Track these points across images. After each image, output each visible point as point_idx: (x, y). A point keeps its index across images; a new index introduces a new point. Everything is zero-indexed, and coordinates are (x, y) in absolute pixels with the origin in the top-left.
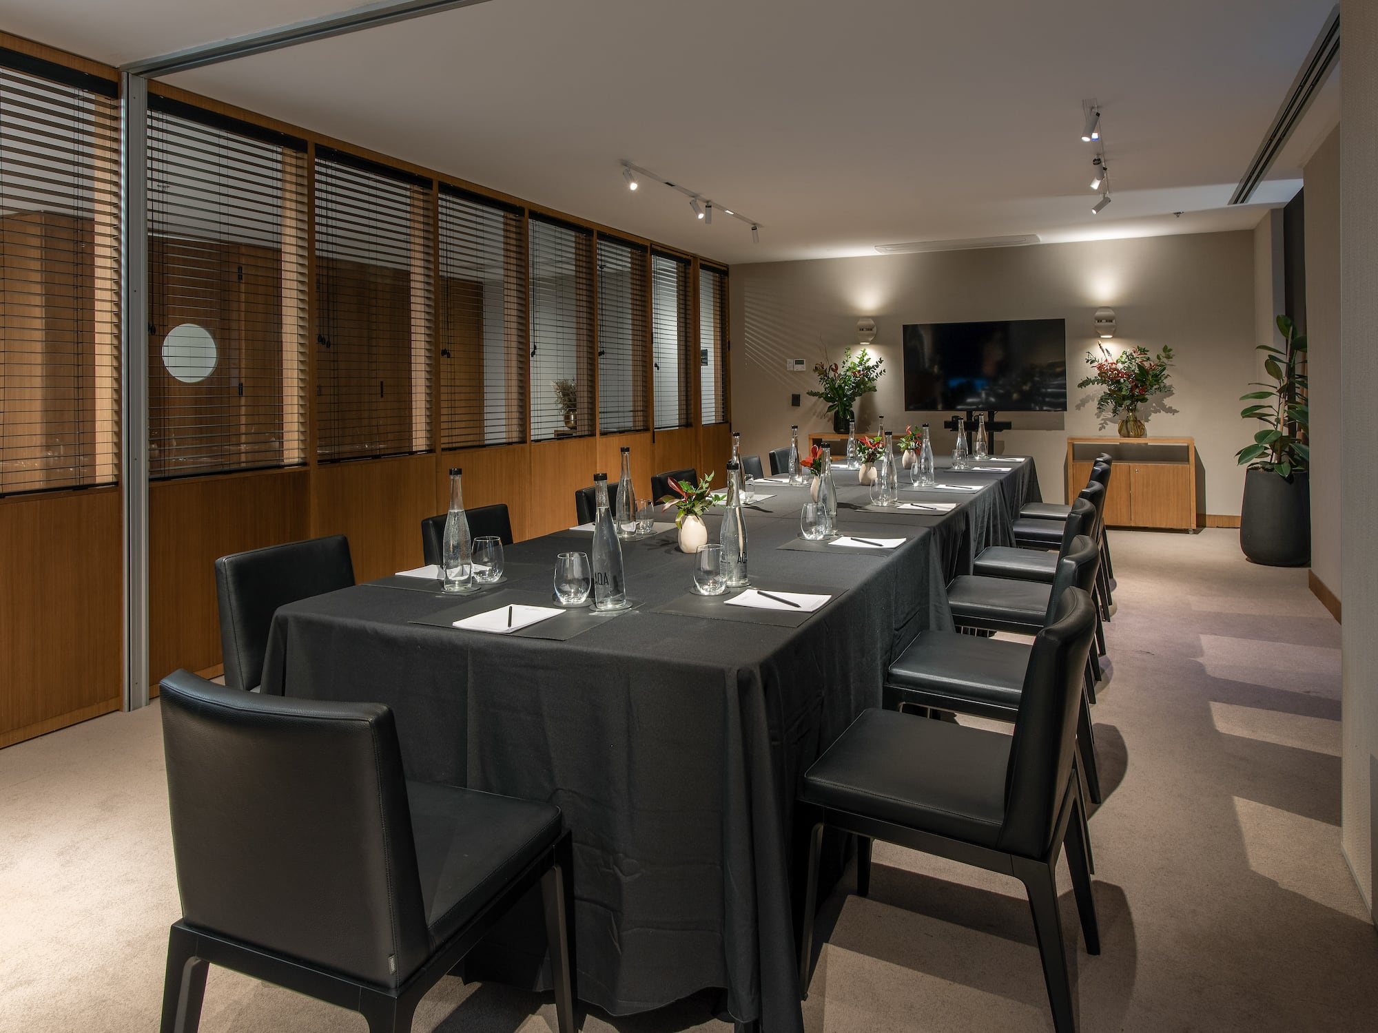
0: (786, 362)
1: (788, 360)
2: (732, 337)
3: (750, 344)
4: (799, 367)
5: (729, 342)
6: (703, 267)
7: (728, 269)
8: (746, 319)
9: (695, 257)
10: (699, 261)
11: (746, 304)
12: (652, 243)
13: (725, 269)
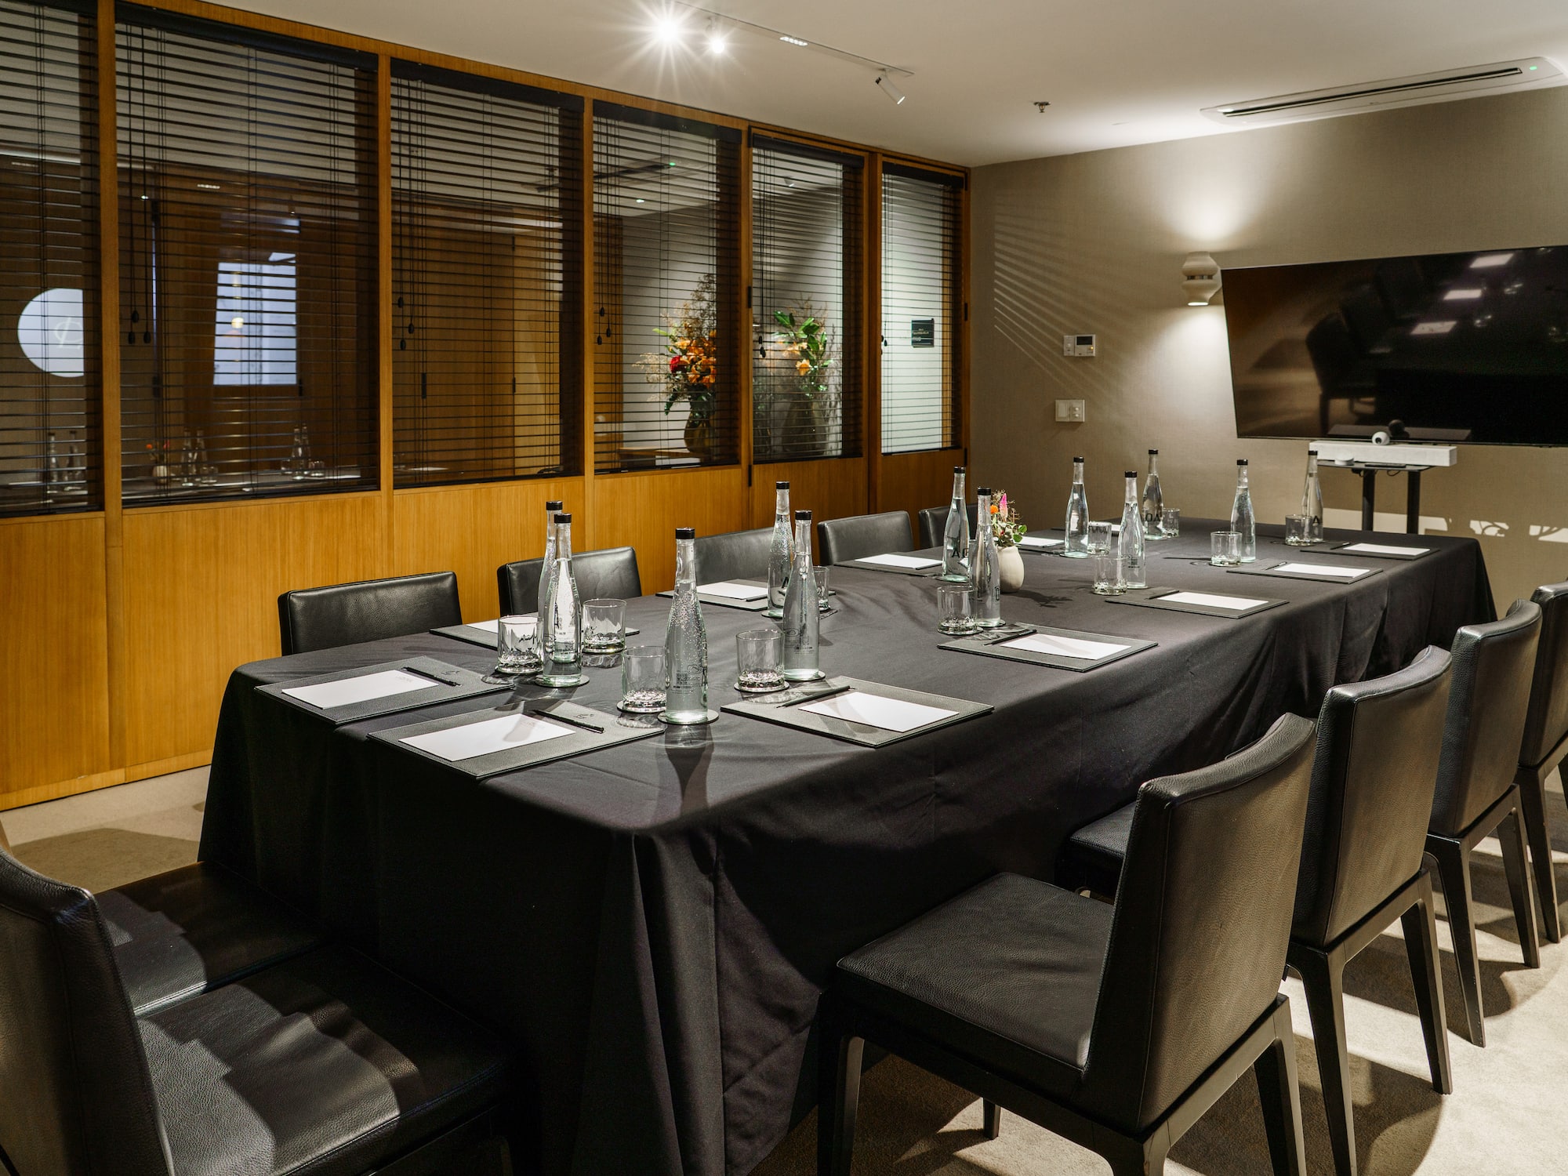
0: (1062, 341)
1: (1066, 337)
2: (973, 297)
3: (1002, 308)
4: (1083, 350)
5: (966, 305)
6: (889, 169)
7: (966, 175)
8: (998, 264)
9: (872, 152)
10: (880, 159)
11: (998, 237)
12: (752, 125)
13: (962, 175)
